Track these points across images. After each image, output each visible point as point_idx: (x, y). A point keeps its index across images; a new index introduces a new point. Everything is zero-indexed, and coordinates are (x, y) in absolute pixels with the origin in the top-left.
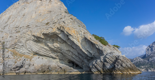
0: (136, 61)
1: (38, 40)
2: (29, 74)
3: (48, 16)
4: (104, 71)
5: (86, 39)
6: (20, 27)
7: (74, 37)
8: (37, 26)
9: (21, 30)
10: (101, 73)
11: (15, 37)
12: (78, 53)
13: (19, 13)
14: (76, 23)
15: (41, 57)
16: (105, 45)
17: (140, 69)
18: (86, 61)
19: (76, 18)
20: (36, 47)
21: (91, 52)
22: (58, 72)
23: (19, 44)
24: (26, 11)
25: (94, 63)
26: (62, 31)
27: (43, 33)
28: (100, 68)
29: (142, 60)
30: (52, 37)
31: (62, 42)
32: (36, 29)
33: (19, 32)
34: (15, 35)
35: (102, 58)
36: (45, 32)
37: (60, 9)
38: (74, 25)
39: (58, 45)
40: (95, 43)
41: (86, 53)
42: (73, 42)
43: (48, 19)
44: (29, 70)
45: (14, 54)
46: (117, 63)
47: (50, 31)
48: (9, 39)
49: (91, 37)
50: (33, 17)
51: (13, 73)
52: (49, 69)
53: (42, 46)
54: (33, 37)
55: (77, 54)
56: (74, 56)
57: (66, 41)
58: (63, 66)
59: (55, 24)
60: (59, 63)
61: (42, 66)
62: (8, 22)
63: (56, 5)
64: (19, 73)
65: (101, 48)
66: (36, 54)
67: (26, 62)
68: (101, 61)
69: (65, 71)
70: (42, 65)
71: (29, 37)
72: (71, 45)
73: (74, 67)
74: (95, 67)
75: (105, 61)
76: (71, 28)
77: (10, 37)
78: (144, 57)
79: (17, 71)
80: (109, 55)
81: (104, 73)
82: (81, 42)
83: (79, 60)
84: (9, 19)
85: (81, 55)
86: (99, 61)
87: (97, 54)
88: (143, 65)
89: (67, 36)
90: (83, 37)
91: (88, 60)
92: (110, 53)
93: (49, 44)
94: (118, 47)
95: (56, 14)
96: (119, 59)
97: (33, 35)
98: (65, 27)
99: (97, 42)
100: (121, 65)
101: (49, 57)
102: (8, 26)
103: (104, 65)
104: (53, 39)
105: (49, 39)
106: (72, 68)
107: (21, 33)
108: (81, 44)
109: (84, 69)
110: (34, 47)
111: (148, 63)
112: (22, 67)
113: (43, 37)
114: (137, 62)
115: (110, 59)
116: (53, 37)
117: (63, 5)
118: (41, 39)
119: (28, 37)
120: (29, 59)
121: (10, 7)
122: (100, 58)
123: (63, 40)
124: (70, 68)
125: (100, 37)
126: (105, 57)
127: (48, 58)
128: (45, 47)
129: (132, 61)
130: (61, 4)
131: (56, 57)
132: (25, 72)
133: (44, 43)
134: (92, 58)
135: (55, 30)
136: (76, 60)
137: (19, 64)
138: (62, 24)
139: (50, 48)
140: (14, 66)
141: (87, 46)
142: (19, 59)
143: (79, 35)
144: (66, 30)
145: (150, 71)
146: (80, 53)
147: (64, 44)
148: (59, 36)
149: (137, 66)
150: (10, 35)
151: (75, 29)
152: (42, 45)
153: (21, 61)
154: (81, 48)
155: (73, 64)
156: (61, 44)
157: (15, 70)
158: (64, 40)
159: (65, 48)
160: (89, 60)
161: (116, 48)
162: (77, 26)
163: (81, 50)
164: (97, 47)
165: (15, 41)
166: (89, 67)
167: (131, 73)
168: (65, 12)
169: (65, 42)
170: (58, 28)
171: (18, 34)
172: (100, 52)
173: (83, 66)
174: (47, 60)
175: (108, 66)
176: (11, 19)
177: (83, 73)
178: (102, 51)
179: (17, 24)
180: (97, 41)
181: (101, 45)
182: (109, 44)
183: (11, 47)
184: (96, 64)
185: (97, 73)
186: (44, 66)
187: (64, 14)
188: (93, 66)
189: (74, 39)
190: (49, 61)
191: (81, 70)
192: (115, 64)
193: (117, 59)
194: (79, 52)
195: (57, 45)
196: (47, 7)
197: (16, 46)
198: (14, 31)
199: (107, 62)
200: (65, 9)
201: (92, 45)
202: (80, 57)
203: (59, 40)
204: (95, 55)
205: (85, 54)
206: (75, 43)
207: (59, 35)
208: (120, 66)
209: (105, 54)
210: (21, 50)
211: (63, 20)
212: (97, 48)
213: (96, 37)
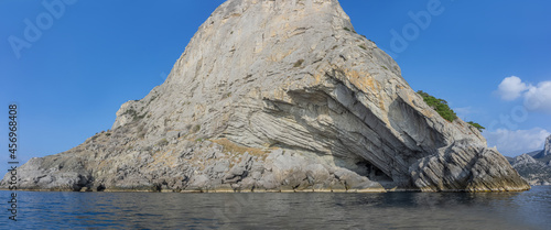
0: (521, 162)
1: (277, 108)
2: (262, 191)
3: (299, 44)
4: (446, 185)
5: (401, 103)
6: (229, 82)
7: (371, 97)
8: (271, 74)
9: (233, 90)
10: (440, 191)
11: (222, 110)
12: (381, 139)
13: (218, 47)
14: (374, 59)
15: (288, 151)
16: (449, 120)
17: (527, 180)
18: (399, 159)
19: (374, 45)
20: (275, 127)
21: (414, 136)
22: (331, 187)
23: (232, 123)
24: (238, 36)
25: (421, 165)
26: (339, 82)
27: (288, 89)
28: (437, 179)
29: (534, 161)
30: (313, 98)
31: (339, 111)
32: (269, 81)
33: (229, 95)
34: (219, 105)
35: (442, 152)
36: (295, 85)
37: (331, 22)
38: (372, 65)
39: (330, 119)
40: (424, 113)
41: (401, 138)
42: (368, 111)
43: (298, 51)
44: (261, 182)
45: (226, 148)
46: (477, 166)
47: (307, 82)
48: (208, 116)
49: (415, 97)
50: (259, 50)
51: (227, 188)
52: (308, 180)
53: (290, 124)
54: (264, 103)
55: (376, 141)
56: (370, 148)
57: (350, 107)
58: (344, 172)
59: (318, 64)
60: (333, 164)
61: (291, 173)
62: (199, 77)
63: (317, 8)
64: (239, 189)
65: (439, 128)
66: (276, 143)
67: (255, 163)
68: (439, 161)
69: (347, 185)
70: (291, 171)
71: (255, 103)
72: (362, 118)
73: (372, 175)
74: (425, 174)
75: (450, 160)
76: (362, 74)
77: (211, 110)
78: (539, 155)
79: (236, 185)
80: (460, 145)
81: (447, 190)
82: (387, 110)
83: (383, 158)
84: (198, 69)
85: (387, 144)
86: (433, 159)
87: (429, 143)
88: (535, 172)
89: (353, 94)
90: (395, 97)
91: (407, 158)
92: (462, 142)
93: (307, 119)
94: (479, 127)
95: (320, 36)
96: (482, 157)
97: (265, 99)
98: (345, 72)
99: (431, 113)
100: (488, 172)
101: (308, 150)
102: (201, 86)
103: (446, 171)
104: (316, 103)
105: (305, 104)
106: (365, 178)
107: (234, 96)
108: (389, 115)
109: (396, 179)
110: (270, 127)
111: (545, 169)
112: (245, 175)
113: (290, 101)
114: (523, 166)
115: (462, 157)
116: (316, 99)
117: (339, 8)
118: (286, 107)
119: (253, 104)
120: (260, 158)
121: (193, 39)
122: (435, 153)
123: (342, 105)
124: (359, 177)
125: (437, 98)
126: (450, 150)
127: (306, 152)
128: (298, 126)
129: (512, 163)
130: (332, 6)
131: (325, 150)
132: (254, 188)
133: (295, 114)
134: (416, 153)
135: (320, 80)
136: (375, 157)
137: (238, 168)
138: (339, 63)
139: (309, 127)
140: (228, 175)
141: (404, 121)
142: (237, 159)
143: (383, 92)
144: (349, 78)
145: (547, 184)
146: (387, 139)
147: (345, 116)
148: (330, 96)
149: (521, 174)
150: (210, 107)
151: (374, 76)
152: (290, 122)
153: (243, 163)
154: (389, 125)
155: (369, 168)
156: (337, 117)
157: (231, 183)
158: (345, 104)
159: (346, 126)
160: (409, 157)
161: (475, 129)
162: (378, 66)
163: (388, 131)
164: (431, 124)
165: (222, 119)
166: (408, 176)
167: (509, 188)
168: (345, 29)
169: (346, 110)
170: (327, 74)
171: (228, 102)
172: (438, 138)
173: (394, 172)
174: (302, 157)
175: (456, 172)
176: (202, 69)
177: (393, 190)
178: (441, 135)
179: (221, 76)
180: (431, 109)
181: (441, 119)
182: (460, 119)
183: (215, 133)
184: (426, 168)
185: (430, 189)
186: (296, 173)
187: (341, 34)
188: (418, 174)
189: (370, 104)
190: (309, 161)
191: (389, 183)
192: (473, 169)
193: (478, 155)
194: (384, 136)
195: (326, 119)
196: (292, 17)
197: (228, 131)
198: (216, 96)
199: (454, 163)
200: (345, 21)
201: (418, 117)
202: (387, 149)
203: (331, 105)
204: (424, 144)
205: (399, 141)
206: (374, 113)
207: (331, 94)
208: (484, 173)
209: (449, 144)
210: (240, 138)
211: (341, 50)
212: (429, 127)
213: (428, 100)
